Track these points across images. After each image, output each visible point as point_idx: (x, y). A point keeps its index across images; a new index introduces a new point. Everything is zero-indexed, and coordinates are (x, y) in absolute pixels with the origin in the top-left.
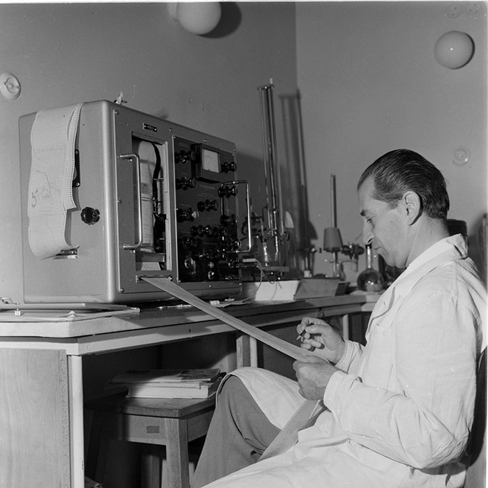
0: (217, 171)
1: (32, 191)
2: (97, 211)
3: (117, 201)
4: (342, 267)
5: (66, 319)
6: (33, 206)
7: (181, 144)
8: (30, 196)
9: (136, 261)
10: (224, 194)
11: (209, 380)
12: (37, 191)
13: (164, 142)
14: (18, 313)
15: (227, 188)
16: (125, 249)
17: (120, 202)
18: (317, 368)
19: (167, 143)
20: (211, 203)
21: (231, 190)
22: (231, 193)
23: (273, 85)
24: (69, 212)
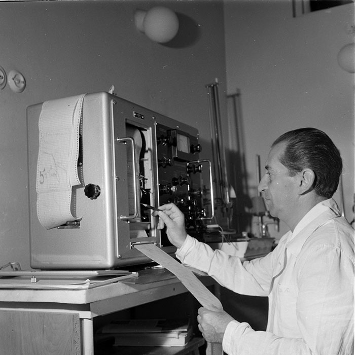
0: (187, 152)
1: (40, 170)
2: (98, 186)
3: (115, 179)
4: (266, 227)
5: (83, 287)
6: (42, 183)
7: (161, 129)
8: (38, 174)
9: (130, 230)
10: (192, 171)
11: (186, 330)
12: (44, 170)
13: (148, 127)
14: (34, 280)
15: (194, 166)
16: (122, 220)
17: (118, 179)
18: (218, 316)
19: (151, 128)
20: (184, 179)
21: (198, 167)
22: (198, 170)
23: (218, 84)
24: (74, 188)
